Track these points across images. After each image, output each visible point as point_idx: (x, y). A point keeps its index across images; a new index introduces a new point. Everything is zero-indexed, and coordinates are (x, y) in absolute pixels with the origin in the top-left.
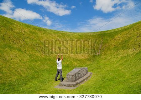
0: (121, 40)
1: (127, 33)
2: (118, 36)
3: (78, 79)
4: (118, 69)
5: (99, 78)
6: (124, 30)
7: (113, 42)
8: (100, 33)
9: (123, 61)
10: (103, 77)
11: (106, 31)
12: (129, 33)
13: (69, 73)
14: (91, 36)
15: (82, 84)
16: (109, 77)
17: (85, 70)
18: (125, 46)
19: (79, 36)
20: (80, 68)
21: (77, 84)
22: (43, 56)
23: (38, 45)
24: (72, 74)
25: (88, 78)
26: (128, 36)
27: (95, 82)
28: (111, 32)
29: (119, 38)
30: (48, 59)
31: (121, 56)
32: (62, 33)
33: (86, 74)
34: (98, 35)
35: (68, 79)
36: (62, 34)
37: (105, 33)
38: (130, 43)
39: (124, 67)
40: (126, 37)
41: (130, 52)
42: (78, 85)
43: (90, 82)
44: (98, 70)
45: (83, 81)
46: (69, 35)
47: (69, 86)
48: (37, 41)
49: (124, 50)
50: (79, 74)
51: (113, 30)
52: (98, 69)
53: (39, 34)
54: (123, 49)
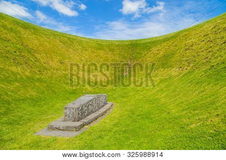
0: (161, 54)
1: (170, 44)
2: (157, 49)
3: (88, 115)
4: (156, 97)
5: (126, 113)
6: (166, 39)
7: (150, 57)
8: (130, 43)
9: (163, 85)
10: (131, 111)
11: (140, 40)
12: (173, 45)
13: (70, 105)
14: (117, 46)
15: (94, 125)
16: (141, 111)
17: (102, 99)
18: (166, 63)
19: (98, 44)
20: (92, 95)
21: (83, 126)
22: (27, 73)
23: (18, 53)
24: (76, 106)
25: (105, 112)
26: (172, 48)
27: (117, 121)
28: (146, 41)
29: (159, 51)
30: (38, 79)
31: (160, 77)
32: (68, 36)
33: (103, 106)
34: (127, 46)
35: (66, 115)
36: (69, 39)
37: (138, 42)
38: (173, 60)
39: (165, 94)
40: (168, 50)
41: (174, 72)
42: (86, 127)
43: (108, 121)
44: (124, 99)
45: (96, 119)
46: (81, 41)
47: (67, 129)
48: (18, 46)
49: (165, 68)
50: (90, 106)
51: (149, 39)
52: (123, 97)
53: (22, 33)
54: (163, 67)
